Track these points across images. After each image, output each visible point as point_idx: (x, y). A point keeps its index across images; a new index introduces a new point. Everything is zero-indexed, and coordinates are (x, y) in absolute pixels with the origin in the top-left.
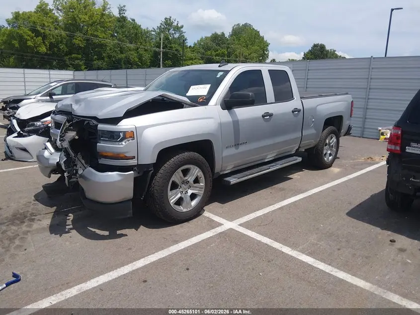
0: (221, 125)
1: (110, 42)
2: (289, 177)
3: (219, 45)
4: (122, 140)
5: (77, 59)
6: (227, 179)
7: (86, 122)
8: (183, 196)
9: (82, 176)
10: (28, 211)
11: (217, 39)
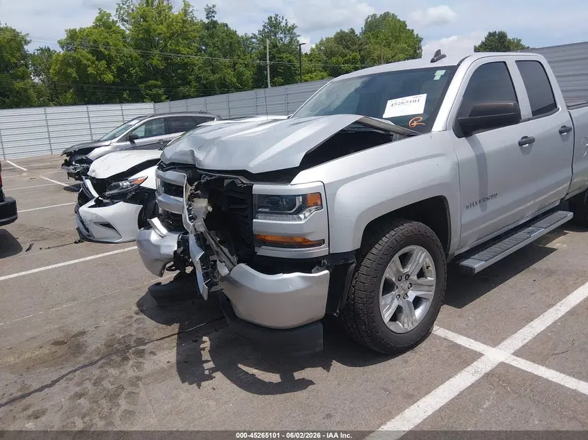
0: (459, 166)
1: (198, 60)
2: (548, 246)
3: (348, 48)
4: (300, 210)
5: (156, 86)
6: (466, 263)
7: (226, 182)
8: (401, 304)
9: (227, 279)
10: (131, 335)
11: (344, 39)
